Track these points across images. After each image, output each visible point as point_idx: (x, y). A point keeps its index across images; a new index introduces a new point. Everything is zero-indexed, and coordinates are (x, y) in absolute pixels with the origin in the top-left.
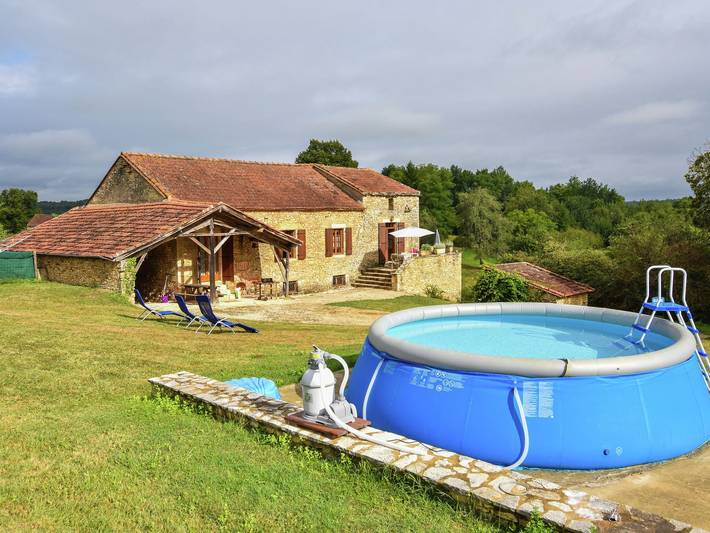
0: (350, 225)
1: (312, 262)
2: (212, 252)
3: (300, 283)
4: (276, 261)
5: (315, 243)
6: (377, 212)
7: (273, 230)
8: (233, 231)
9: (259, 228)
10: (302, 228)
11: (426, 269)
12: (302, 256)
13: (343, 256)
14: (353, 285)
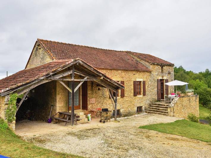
0: (145, 80)
1: (127, 99)
2: (73, 91)
3: (121, 111)
4: (110, 98)
5: (129, 88)
6: (156, 73)
7: (109, 78)
8: (86, 78)
9: (101, 77)
10: (122, 80)
11: (184, 104)
12: (123, 96)
13: (142, 96)
14: (146, 112)
